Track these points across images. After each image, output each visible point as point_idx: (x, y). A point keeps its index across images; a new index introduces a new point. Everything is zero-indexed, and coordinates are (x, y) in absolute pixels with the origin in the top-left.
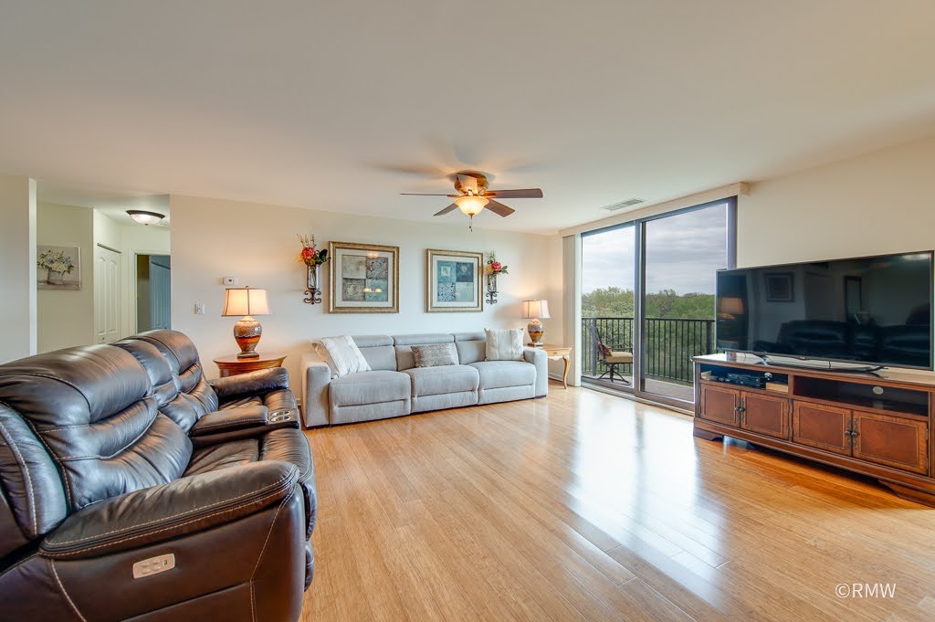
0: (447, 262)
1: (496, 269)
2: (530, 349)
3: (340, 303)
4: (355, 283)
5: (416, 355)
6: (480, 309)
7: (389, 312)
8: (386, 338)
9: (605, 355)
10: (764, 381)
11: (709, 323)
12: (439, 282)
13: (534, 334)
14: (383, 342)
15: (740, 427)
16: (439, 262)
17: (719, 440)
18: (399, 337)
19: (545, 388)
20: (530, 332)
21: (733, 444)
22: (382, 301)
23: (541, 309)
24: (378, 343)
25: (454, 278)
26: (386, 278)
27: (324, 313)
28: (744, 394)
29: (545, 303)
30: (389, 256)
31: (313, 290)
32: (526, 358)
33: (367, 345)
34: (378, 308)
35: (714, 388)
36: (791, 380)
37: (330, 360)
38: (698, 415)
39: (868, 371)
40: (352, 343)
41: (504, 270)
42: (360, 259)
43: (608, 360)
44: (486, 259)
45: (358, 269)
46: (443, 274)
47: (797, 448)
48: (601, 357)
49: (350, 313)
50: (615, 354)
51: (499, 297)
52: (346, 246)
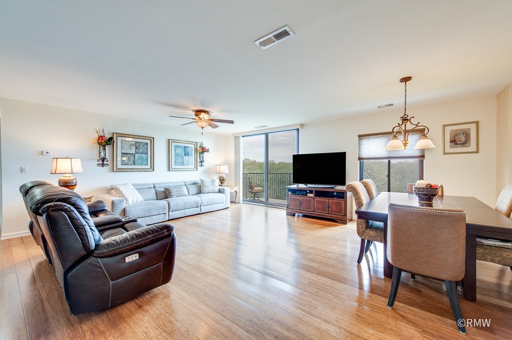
0: (180, 146)
1: (204, 150)
2: (221, 187)
3: (120, 166)
4: (129, 155)
5: (167, 192)
6: (196, 169)
7: (148, 171)
8: (148, 184)
9: (252, 189)
10: (307, 193)
11: (290, 174)
12: (175, 156)
13: (222, 181)
14: (148, 187)
15: (300, 210)
16: (175, 146)
17: (294, 215)
18: (157, 184)
19: (229, 205)
20: (220, 180)
21: (298, 216)
22: (145, 165)
23: (225, 170)
24: (145, 187)
25: (183, 154)
26: (147, 153)
27: (110, 171)
28: (301, 198)
29: (227, 166)
30: (149, 142)
31: (103, 159)
32: (220, 191)
33: (140, 188)
34: (143, 169)
35: (293, 197)
36: (314, 192)
37: (123, 196)
38: (288, 207)
39: (333, 188)
40: (132, 187)
41: (208, 151)
42: (132, 143)
43: (253, 191)
44: (199, 145)
45: (130, 148)
46: (177, 152)
47: (315, 214)
48: (250, 190)
49: (126, 171)
50: (255, 188)
51: (204, 164)
52: (124, 136)
